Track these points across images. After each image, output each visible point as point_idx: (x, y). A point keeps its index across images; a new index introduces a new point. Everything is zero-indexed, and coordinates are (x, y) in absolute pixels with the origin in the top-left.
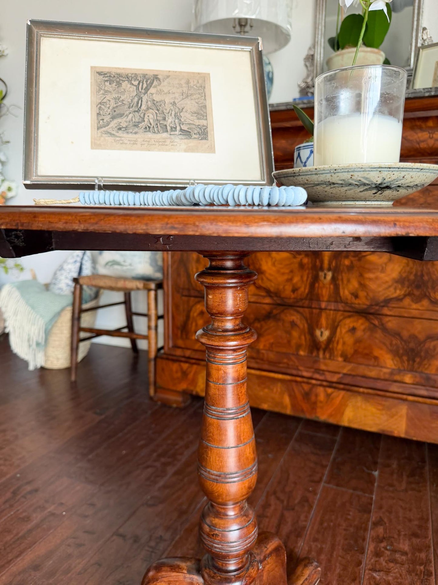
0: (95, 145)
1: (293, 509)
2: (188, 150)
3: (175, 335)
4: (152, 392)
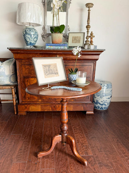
0: (45, 78)
2: (56, 76)
3: (22, 99)
4: (16, 113)
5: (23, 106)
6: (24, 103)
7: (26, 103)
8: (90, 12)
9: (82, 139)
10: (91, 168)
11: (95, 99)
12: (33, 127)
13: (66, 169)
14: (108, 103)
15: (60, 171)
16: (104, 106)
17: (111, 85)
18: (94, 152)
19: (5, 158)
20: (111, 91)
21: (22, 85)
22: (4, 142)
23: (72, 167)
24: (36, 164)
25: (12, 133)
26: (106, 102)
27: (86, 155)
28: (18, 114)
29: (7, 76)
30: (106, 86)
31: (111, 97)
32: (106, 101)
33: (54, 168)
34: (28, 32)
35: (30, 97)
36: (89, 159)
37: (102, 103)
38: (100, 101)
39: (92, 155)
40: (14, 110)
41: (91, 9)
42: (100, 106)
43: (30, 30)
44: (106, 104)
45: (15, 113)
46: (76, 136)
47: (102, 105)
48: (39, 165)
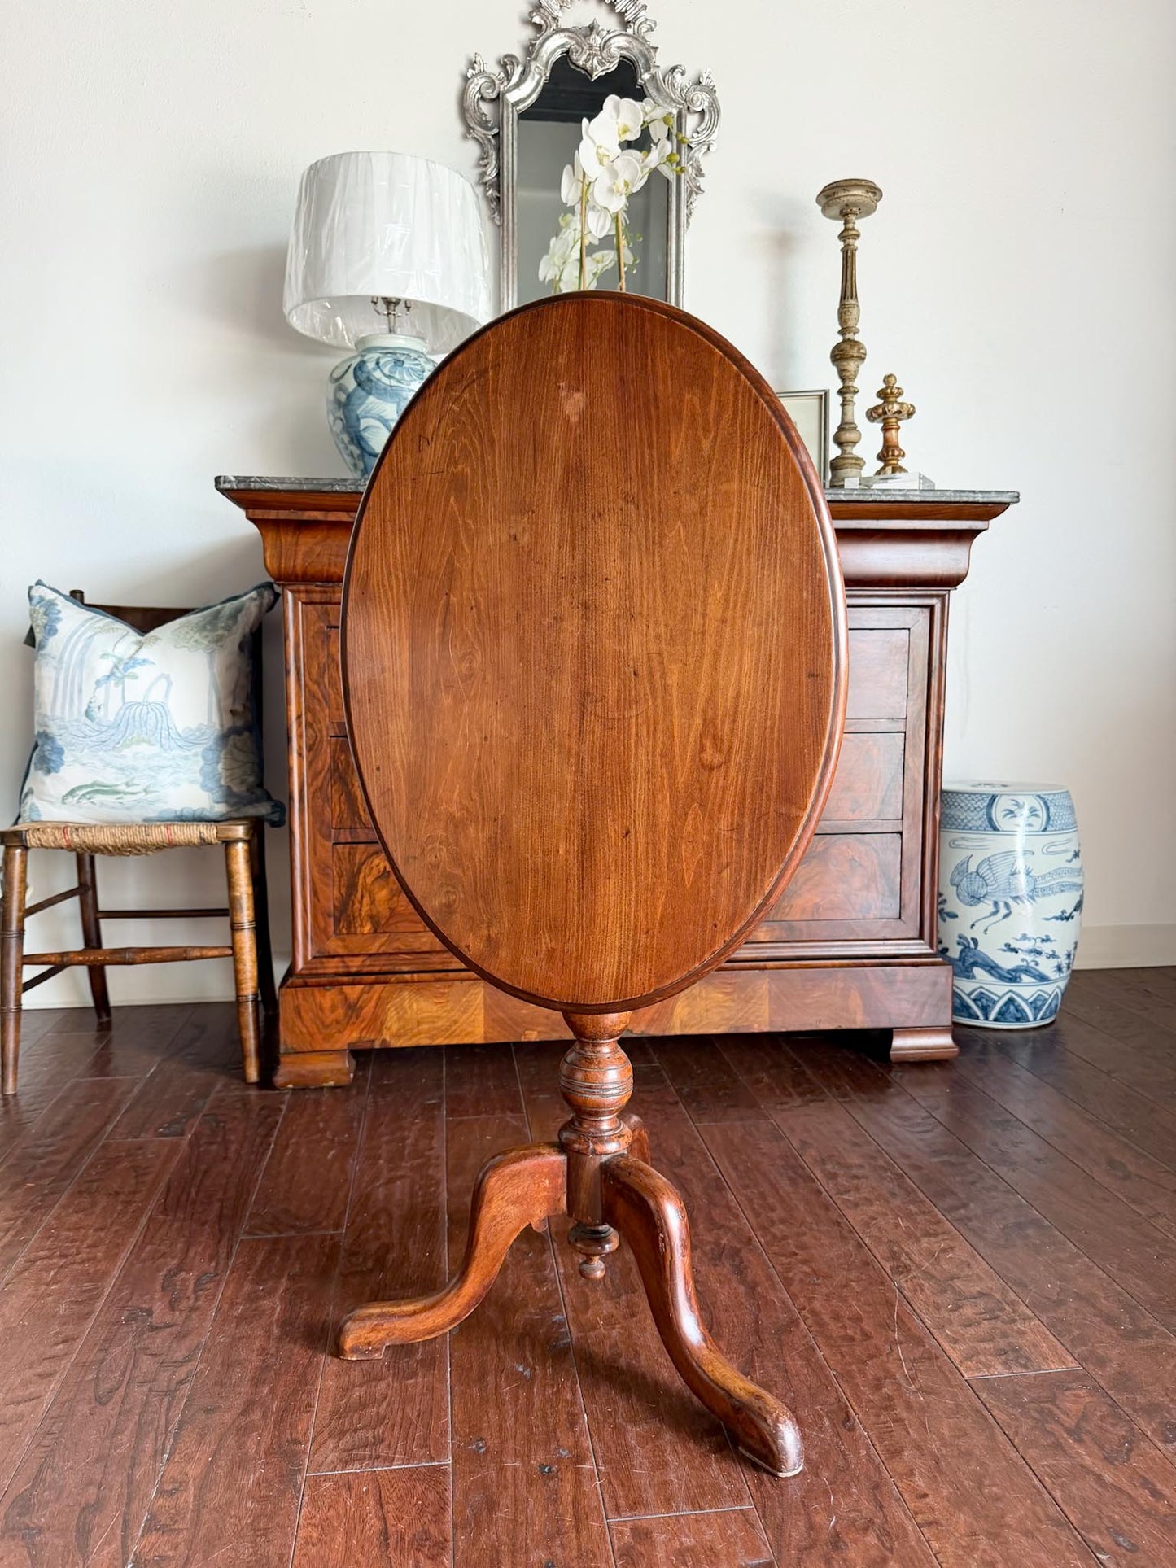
1: (683, 1164)
3: (320, 933)
4: (253, 1074)
5: (329, 997)
6: (333, 966)
7: (355, 964)
8: (857, 243)
9: (925, 1243)
10: (1108, 1478)
11: (951, 933)
12: (442, 1174)
13: (867, 1508)
14: (1064, 962)
15: (811, 1527)
16: (1027, 990)
17: (1071, 808)
18: (1081, 1340)
19: (212, 1437)
20: (1076, 855)
21: (327, 799)
22: (184, 1305)
23: (920, 1482)
24: (547, 1474)
25: (245, 1227)
26: (1046, 948)
27: (1018, 1371)
28: (279, 1079)
29: (190, 741)
30: (1033, 812)
31: (1079, 907)
32: (1046, 940)
33: (738, 1498)
34: (377, 374)
35: (393, 912)
36: (1053, 1400)
37: (1008, 962)
38: (990, 948)
39: (1074, 1366)
40: (241, 1042)
41: (860, 224)
42: (999, 990)
43: (398, 363)
44: (1046, 967)
45: (243, 1077)
46: (867, 1225)
47: (1012, 976)
48: (578, 1483)
